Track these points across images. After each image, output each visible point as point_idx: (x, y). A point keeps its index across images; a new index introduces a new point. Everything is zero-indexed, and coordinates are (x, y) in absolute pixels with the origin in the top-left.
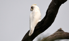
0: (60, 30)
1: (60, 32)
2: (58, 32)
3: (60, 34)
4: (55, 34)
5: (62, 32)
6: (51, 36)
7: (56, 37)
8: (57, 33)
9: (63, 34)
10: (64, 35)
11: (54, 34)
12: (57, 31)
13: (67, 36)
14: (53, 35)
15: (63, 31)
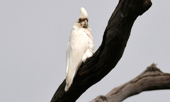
0: (153, 69)
1: (152, 73)
2: (148, 73)
3: (151, 78)
4: (139, 78)
5: (157, 73)
6: (132, 82)
7: (142, 84)
9: (158, 77)
10: (162, 80)
11: (138, 77)
12: (146, 72)
13: (168, 82)
14: (136, 81)
15: (159, 70)
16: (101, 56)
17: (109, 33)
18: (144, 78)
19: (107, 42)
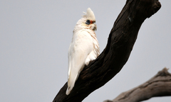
1: (164, 78)
2: (159, 78)
3: (162, 83)
4: (150, 83)
5: (168, 78)
6: (141, 87)
7: (152, 89)
8: (157, 81)
11: (148, 82)
12: (157, 76)
14: (146, 86)
16: (105, 60)
17: (114, 35)
18: (155, 83)
19: (112, 44)
